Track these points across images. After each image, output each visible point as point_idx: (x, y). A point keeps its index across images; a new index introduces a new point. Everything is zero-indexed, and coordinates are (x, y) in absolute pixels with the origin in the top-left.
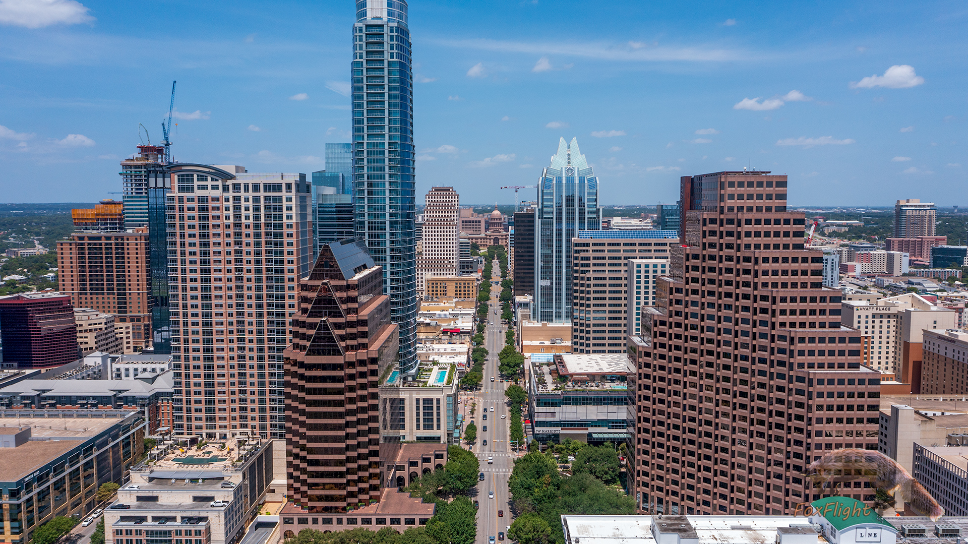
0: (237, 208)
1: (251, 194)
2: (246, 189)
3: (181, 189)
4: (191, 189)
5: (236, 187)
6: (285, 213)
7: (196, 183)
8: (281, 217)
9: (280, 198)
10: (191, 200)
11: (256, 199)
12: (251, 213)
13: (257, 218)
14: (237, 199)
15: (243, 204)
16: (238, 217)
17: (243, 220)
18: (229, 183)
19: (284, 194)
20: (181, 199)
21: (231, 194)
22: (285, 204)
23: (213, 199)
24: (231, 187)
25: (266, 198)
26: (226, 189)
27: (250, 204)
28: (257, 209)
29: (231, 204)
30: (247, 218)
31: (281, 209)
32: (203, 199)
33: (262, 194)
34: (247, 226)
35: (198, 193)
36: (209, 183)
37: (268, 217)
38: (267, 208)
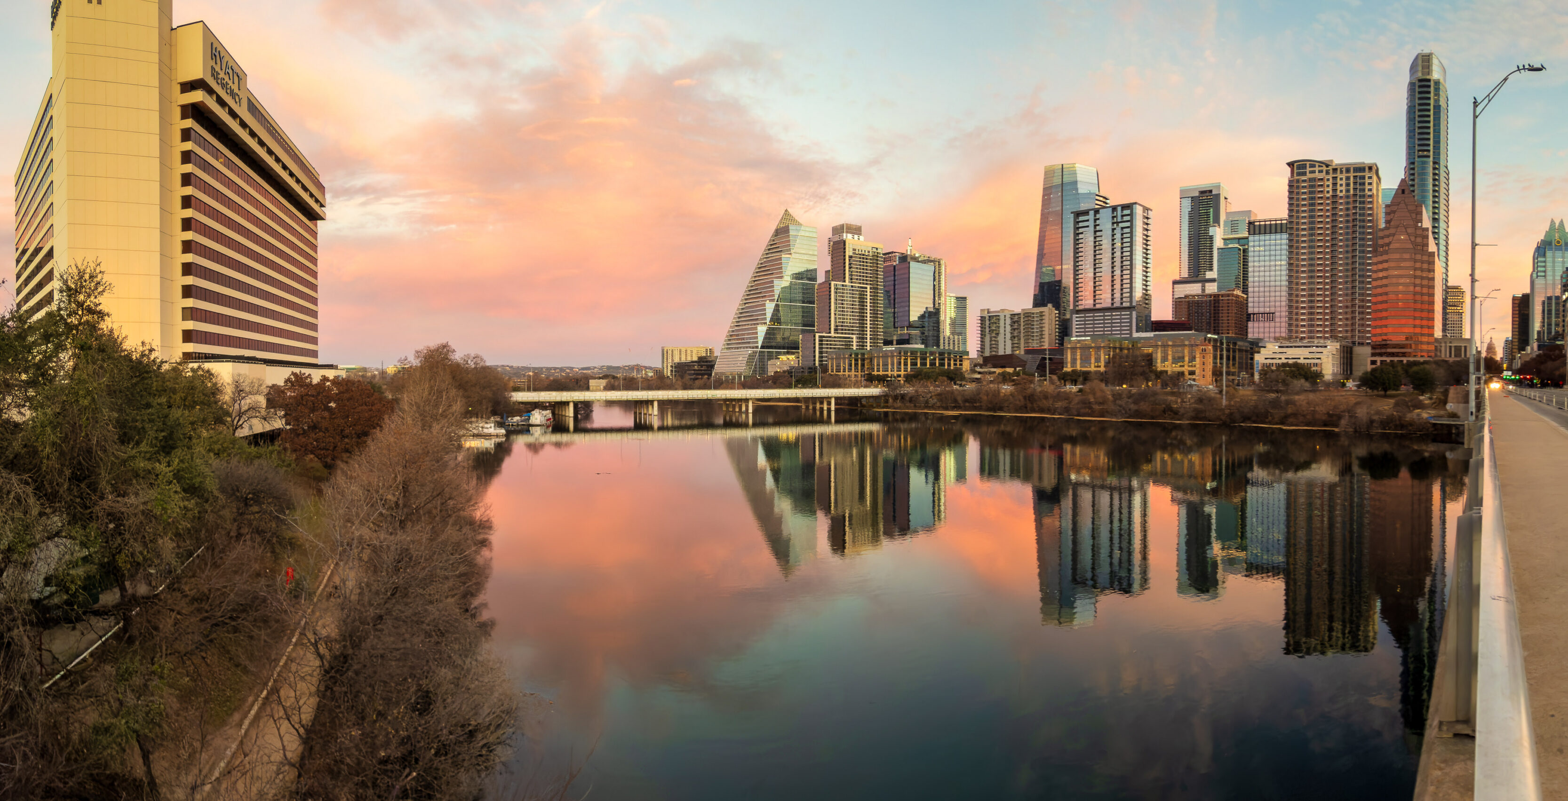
0: (1335, 184)
1: (1344, 176)
2: (1341, 172)
3: (1299, 174)
4: (1304, 174)
5: (1335, 170)
6: (1367, 187)
7: (1308, 169)
8: (1364, 190)
9: (1363, 178)
10: (1304, 181)
11: (1348, 178)
12: (1344, 188)
13: (1348, 191)
14: (1335, 178)
15: (1339, 182)
16: (1335, 190)
17: (1338, 193)
18: (1330, 168)
19: (1367, 174)
20: (1298, 181)
21: (1330, 177)
22: (1367, 181)
23: (1319, 179)
24: (1331, 172)
25: (1355, 177)
26: (1327, 173)
27: (1344, 182)
28: (1348, 185)
29: (1330, 183)
30: (1341, 191)
31: (1364, 184)
32: (1314, 180)
33: (1352, 175)
34: (1341, 197)
35: (1309, 176)
36: (1317, 169)
37: (1355, 189)
38: (1355, 183)
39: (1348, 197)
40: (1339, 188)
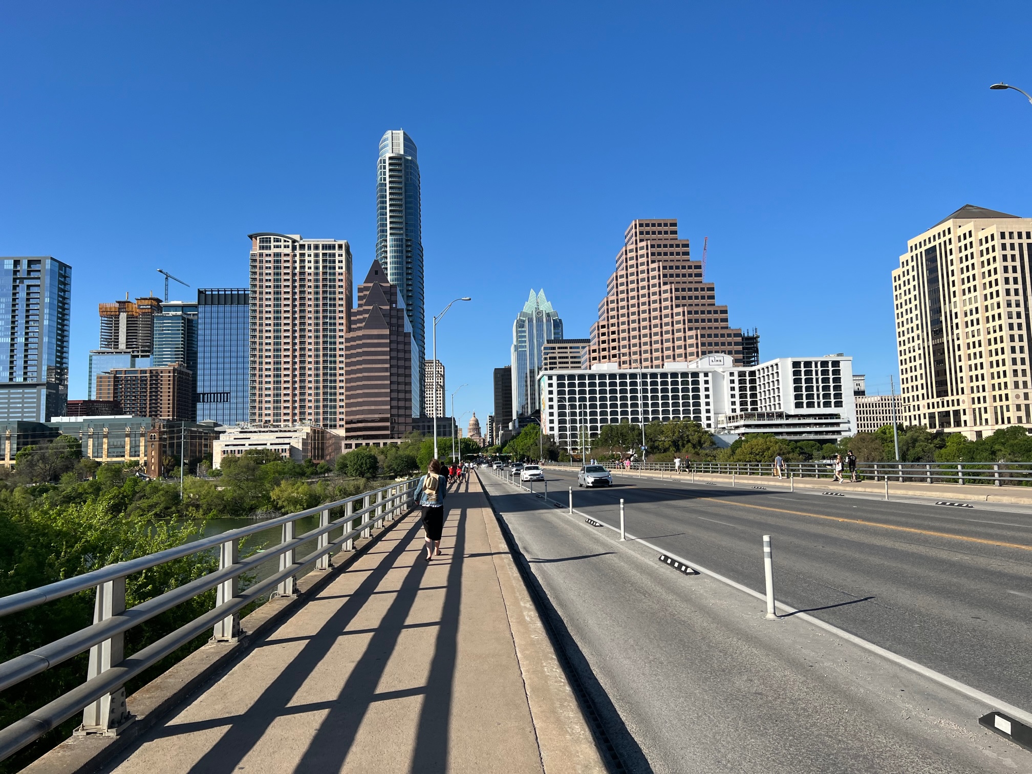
0: (302, 261)
1: (313, 252)
2: (309, 248)
3: (262, 248)
4: (269, 248)
5: (302, 247)
6: (337, 265)
7: (273, 244)
8: (334, 268)
9: (334, 255)
10: (268, 255)
11: (317, 255)
12: (312, 265)
13: (317, 268)
14: (302, 255)
15: (307, 258)
16: (303, 267)
17: (306, 269)
19: (337, 252)
20: (261, 255)
21: (298, 252)
22: (337, 258)
23: (285, 255)
24: (298, 247)
25: (324, 254)
26: (294, 248)
27: (312, 259)
28: (317, 262)
29: (297, 258)
30: (309, 268)
31: (334, 262)
32: (278, 255)
33: (321, 252)
34: (309, 274)
35: (274, 251)
36: (282, 244)
37: (324, 267)
38: (324, 261)
39: (317, 274)
40: (307, 265)
